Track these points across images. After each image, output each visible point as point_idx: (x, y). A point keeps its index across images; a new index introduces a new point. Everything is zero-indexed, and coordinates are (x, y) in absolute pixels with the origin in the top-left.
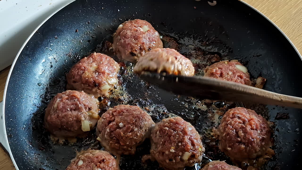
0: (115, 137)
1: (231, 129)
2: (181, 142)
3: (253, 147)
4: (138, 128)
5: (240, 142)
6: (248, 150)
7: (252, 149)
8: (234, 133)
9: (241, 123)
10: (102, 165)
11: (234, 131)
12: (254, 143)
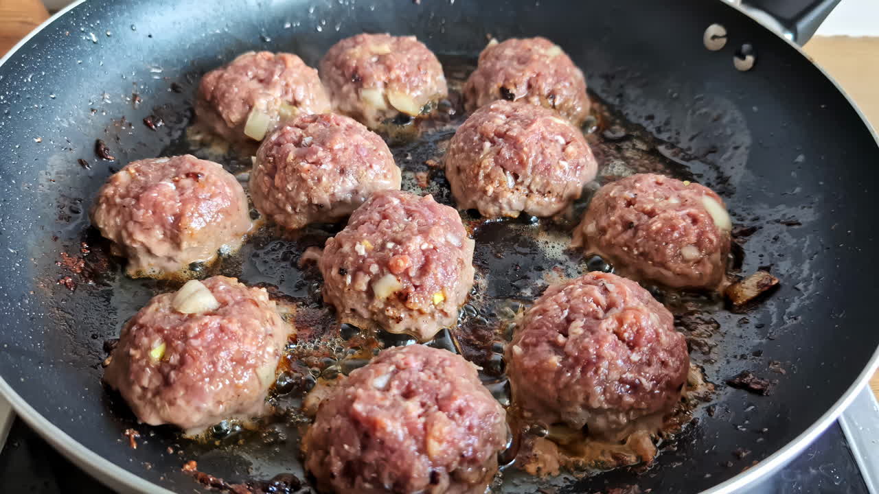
0: (274, 158)
1: (560, 305)
2: (398, 242)
3: (585, 382)
4: (335, 167)
5: (557, 348)
6: (563, 380)
7: (578, 387)
8: (559, 317)
9: (598, 304)
10: (187, 182)
11: (562, 314)
12: (596, 372)
